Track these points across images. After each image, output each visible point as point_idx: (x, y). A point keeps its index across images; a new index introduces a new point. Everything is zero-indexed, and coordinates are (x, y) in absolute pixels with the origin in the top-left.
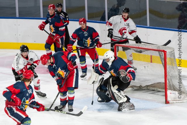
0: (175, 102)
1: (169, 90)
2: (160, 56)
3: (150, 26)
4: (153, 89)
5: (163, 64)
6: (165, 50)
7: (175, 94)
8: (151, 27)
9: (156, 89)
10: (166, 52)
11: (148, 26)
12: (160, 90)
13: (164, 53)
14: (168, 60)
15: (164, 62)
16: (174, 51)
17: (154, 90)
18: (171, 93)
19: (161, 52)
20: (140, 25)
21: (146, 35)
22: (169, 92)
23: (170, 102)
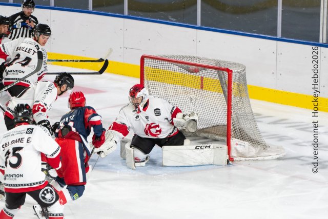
0: (243, 159)
1: (234, 139)
2: (221, 78)
3: (202, 24)
4: (206, 135)
5: (224, 92)
6: (230, 69)
7: (244, 146)
8: (203, 27)
9: (210, 135)
10: (231, 71)
11: (199, 24)
12: (217, 137)
13: (228, 73)
14: (234, 86)
15: (226, 90)
16: (245, 69)
17: (206, 138)
18: (237, 144)
19: (221, 72)
20: (183, 22)
21: (195, 40)
22: (233, 141)
23: (235, 159)
